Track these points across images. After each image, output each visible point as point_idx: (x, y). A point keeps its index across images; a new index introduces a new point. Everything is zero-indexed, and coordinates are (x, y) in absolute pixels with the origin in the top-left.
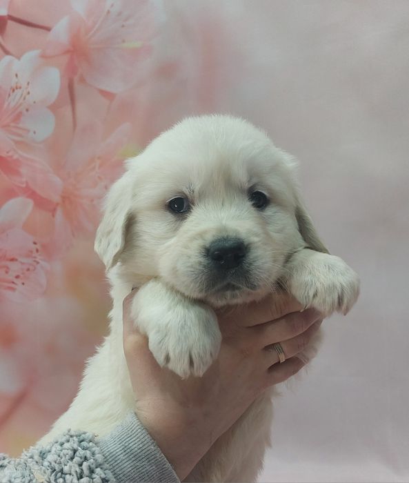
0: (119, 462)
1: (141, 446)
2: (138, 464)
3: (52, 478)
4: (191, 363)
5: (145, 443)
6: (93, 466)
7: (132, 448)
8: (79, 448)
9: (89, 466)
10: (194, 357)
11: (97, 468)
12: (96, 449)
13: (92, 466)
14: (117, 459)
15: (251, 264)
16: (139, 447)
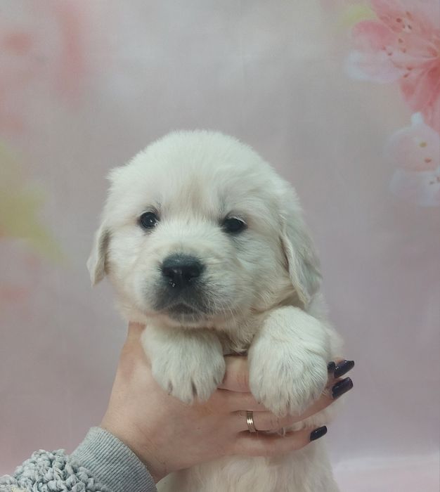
1: (111, 449)
2: (112, 466)
3: (35, 489)
4: (194, 389)
5: (114, 446)
10: (196, 384)
15: (204, 284)
16: (109, 451)
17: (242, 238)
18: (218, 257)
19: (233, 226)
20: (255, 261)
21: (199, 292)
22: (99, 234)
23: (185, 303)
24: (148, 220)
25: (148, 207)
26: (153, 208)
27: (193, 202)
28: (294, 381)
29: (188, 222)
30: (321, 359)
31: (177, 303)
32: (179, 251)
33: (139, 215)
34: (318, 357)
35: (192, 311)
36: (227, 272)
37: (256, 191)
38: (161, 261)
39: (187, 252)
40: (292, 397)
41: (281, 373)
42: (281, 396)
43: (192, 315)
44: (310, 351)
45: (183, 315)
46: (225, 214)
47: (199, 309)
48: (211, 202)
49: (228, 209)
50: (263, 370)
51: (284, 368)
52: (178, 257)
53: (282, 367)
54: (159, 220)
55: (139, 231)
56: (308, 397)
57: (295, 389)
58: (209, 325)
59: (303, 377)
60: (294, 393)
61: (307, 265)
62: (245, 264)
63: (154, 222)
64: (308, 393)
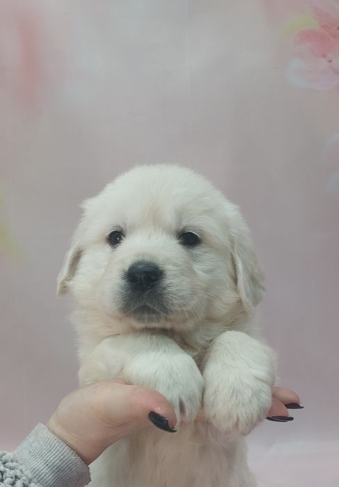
0: (43, 476)
6: (27, 482)
7: (54, 461)
8: (7, 469)
9: (23, 484)
11: (30, 483)
12: (23, 467)
13: (25, 483)
14: (40, 474)
17: (197, 251)
18: (174, 265)
19: (189, 239)
20: (208, 272)
21: (161, 295)
22: (70, 254)
23: (148, 304)
24: (115, 238)
25: (116, 227)
26: (119, 227)
27: (154, 219)
28: (243, 405)
29: (149, 237)
30: (266, 386)
31: (141, 305)
32: (140, 258)
33: (108, 234)
34: (263, 384)
35: (154, 312)
36: (184, 277)
37: (210, 212)
38: (127, 269)
39: (147, 259)
40: (241, 418)
41: (232, 396)
42: (230, 416)
43: (154, 316)
44: (257, 378)
45: (146, 316)
46: (181, 228)
47: (161, 310)
48: (170, 219)
49: (185, 223)
50: (215, 392)
51: (235, 392)
52: (139, 263)
53: (233, 391)
54: (124, 236)
55: (108, 248)
56: (255, 420)
57: (244, 413)
58: (168, 325)
59: (251, 402)
60: (242, 415)
61: (253, 280)
62: (200, 273)
63: (121, 239)
64: (255, 417)
